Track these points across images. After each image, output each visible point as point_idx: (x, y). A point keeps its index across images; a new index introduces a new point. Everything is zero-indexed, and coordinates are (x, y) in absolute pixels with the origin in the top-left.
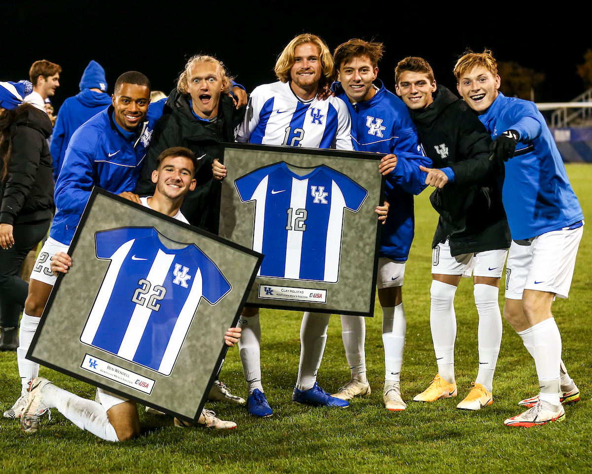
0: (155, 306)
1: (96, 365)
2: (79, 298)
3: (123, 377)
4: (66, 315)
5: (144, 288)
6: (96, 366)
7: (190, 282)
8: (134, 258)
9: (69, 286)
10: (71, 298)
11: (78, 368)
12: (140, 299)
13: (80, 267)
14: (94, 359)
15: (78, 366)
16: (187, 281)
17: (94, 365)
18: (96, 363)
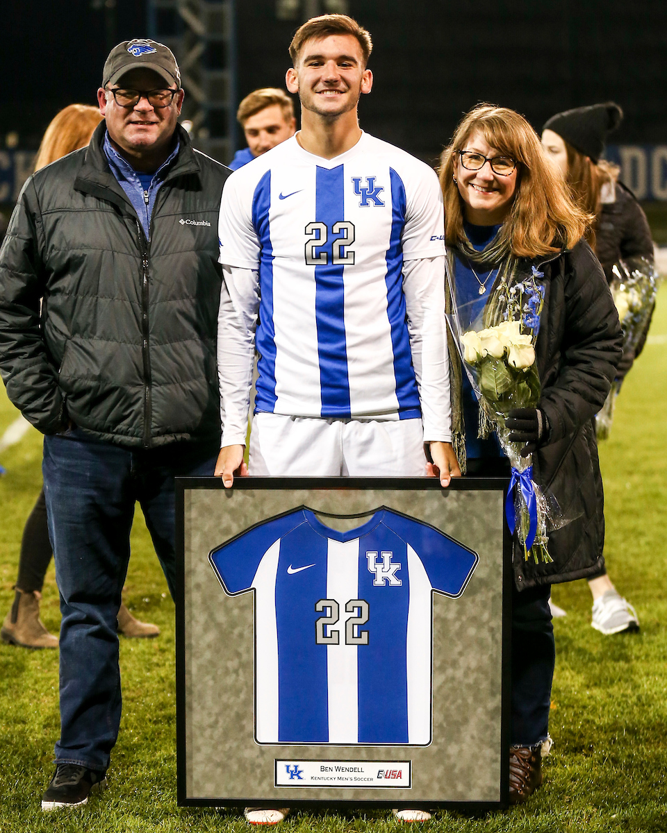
0: (360, 636)
1: (300, 772)
2: (227, 672)
3: (353, 775)
4: (216, 710)
5: (328, 615)
6: (301, 775)
7: (403, 574)
8: (290, 571)
9: (202, 661)
10: (214, 679)
11: (272, 789)
12: (329, 635)
13: (206, 622)
14: (292, 764)
15: (270, 785)
16: (398, 574)
17: (296, 773)
18: (299, 769)
